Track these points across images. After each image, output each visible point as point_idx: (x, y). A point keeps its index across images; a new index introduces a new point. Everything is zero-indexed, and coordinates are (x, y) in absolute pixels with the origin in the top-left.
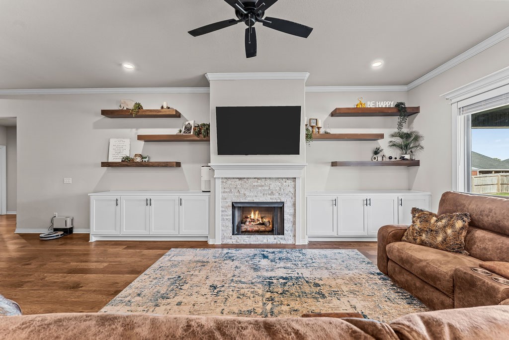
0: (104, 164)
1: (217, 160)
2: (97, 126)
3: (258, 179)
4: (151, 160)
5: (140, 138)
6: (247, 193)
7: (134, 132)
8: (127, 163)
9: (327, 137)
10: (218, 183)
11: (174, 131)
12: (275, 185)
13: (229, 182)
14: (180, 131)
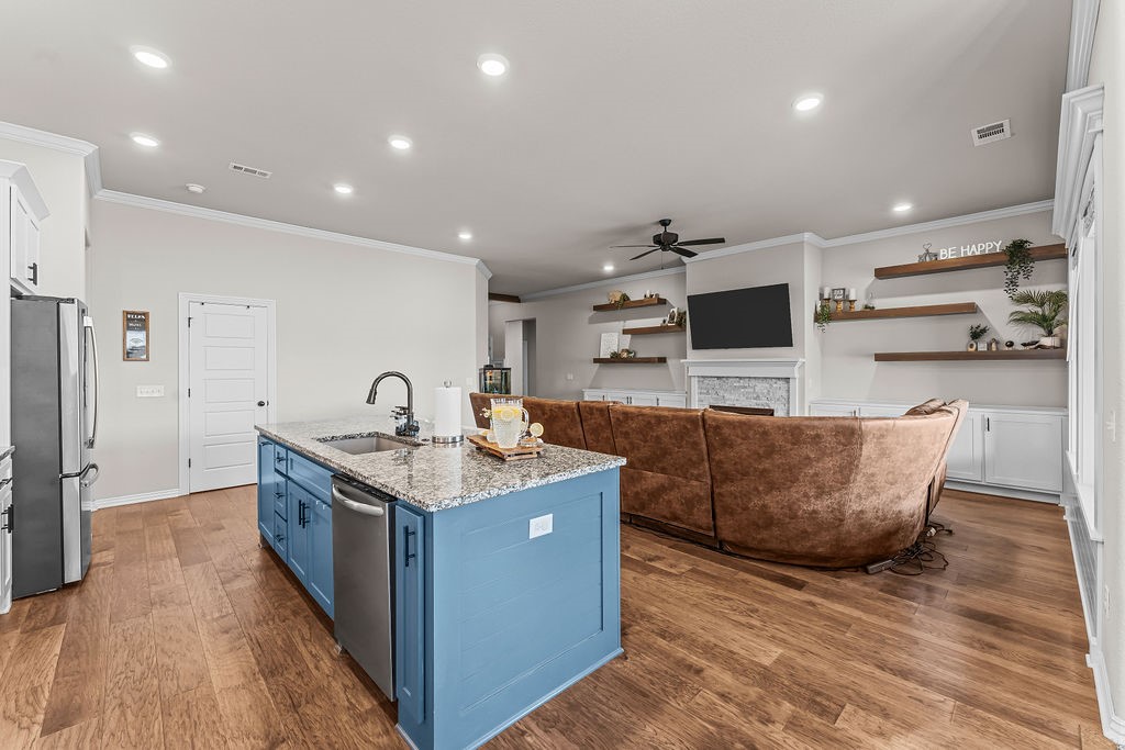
0: (596, 361)
1: (694, 356)
2: (592, 321)
3: (740, 378)
4: (639, 356)
5: (625, 332)
6: (727, 396)
7: (621, 325)
8: (616, 359)
9: (869, 313)
10: (695, 382)
11: (656, 322)
12: (761, 387)
13: (706, 381)
14: (664, 321)
